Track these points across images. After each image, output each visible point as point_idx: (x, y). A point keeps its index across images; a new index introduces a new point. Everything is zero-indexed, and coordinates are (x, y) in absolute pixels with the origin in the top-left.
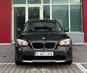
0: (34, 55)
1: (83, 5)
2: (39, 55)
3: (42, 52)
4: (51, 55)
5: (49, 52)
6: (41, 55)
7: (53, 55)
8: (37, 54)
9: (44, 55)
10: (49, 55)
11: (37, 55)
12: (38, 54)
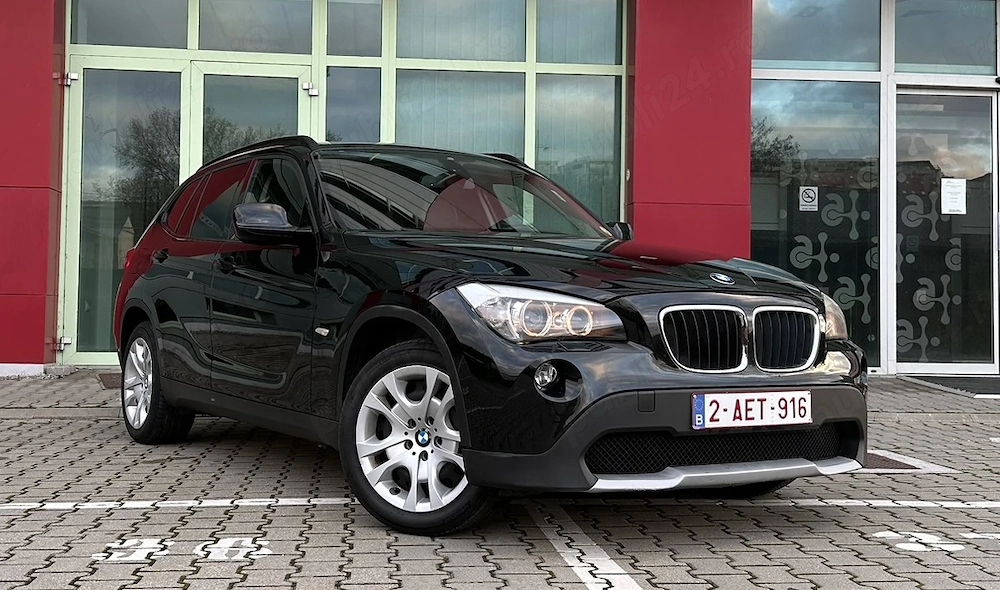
0: (691, 421)
1: (631, 79)
2: (726, 421)
3: (743, 397)
4: (798, 420)
5: (788, 396)
6: (738, 423)
7: (808, 419)
8: (709, 411)
9: (757, 422)
10: (789, 420)
11: (709, 425)
12: (720, 411)
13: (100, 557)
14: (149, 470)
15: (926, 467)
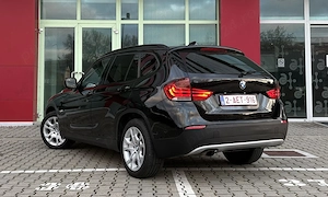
1: (220, 25)
13: (38, 189)
14: (59, 158)
15: (308, 155)
